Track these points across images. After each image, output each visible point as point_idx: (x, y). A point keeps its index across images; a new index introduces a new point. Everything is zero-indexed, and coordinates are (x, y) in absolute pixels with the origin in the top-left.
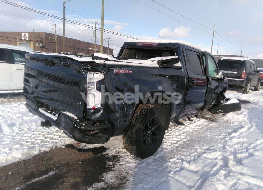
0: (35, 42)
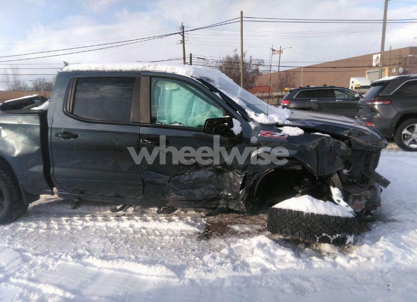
0: (391, 67)
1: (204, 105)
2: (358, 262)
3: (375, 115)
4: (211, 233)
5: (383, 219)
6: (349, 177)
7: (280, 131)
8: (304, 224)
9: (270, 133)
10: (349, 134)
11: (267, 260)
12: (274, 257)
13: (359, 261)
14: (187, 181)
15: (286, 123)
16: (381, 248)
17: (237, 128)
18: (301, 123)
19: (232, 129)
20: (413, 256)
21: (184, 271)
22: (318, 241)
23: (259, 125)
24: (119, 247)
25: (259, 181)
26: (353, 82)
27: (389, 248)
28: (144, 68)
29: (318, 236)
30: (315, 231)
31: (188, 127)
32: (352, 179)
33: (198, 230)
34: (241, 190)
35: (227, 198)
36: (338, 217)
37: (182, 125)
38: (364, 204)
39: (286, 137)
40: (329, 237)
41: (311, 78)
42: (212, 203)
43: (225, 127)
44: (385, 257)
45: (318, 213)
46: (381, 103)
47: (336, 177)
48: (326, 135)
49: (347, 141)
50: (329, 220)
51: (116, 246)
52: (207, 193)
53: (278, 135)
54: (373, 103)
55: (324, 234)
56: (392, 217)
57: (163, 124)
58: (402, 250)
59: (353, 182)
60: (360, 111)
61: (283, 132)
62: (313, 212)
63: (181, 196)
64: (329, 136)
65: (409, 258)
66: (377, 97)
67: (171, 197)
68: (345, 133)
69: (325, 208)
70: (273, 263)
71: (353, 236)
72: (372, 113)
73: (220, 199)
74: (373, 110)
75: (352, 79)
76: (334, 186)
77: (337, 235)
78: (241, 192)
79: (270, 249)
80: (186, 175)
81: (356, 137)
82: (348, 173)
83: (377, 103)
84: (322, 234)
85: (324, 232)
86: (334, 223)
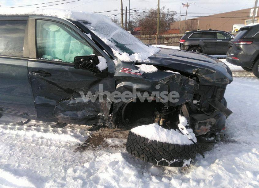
1: (79, 44)
2: (188, 186)
3: (241, 52)
4: (89, 145)
5: (226, 139)
6: (199, 107)
7: (137, 68)
8: (148, 150)
9: (128, 70)
10: (197, 72)
11: (114, 178)
12: (120, 175)
13: (190, 185)
14: (71, 104)
15: (145, 61)
16: (213, 171)
17: (102, 65)
18: (158, 61)
19: (97, 66)
20: (240, 180)
21: (45, 184)
22: (157, 164)
23: (121, 63)
24: (14, 154)
25: (124, 108)
26: (235, 28)
27: (220, 172)
28: (34, 12)
29: (158, 160)
30: (156, 156)
31: (66, 62)
32: (201, 108)
33: (80, 142)
34: (110, 114)
35: (102, 118)
36: (177, 145)
37: (61, 61)
38: (209, 128)
39: (142, 73)
40: (167, 161)
41: (207, 25)
42: (92, 121)
43: (90, 64)
44: (213, 183)
45: (160, 141)
46: (245, 43)
47: (184, 108)
48: (176, 73)
49: (195, 78)
50: (169, 147)
51: (13, 153)
52: (88, 114)
53: (135, 71)
54: (239, 43)
55: (163, 159)
56: (234, 138)
57: (47, 59)
58: (231, 174)
59: (200, 110)
60: (231, 49)
61: (139, 70)
62: (156, 139)
63: (67, 116)
64: (178, 73)
65: (236, 182)
66: (242, 39)
67: (59, 116)
68: (194, 71)
69: (167, 136)
70: (118, 181)
71: (190, 160)
72: (238, 51)
73: (99, 119)
74: (239, 49)
75: (234, 26)
76: (182, 115)
77: (175, 160)
78: (110, 115)
79: (119, 168)
80: (71, 100)
81: (203, 75)
82: (197, 103)
83: (242, 43)
84: (161, 159)
85: (163, 157)
86: (172, 150)
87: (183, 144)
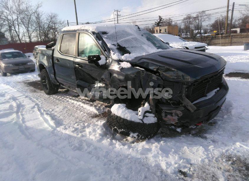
17: (102, 61)
19: (98, 62)
22: (113, 130)
29: (113, 127)
30: (112, 125)
32: (171, 100)
33: (98, 113)
36: (126, 120)
38: (176, 119)
40: (118, 129)
43: (94, 60)
48: (142, 69)
49: (158, 74)
50: (120, 120)
55: (116, 127)
61: (120, 65)
71: (137, 134)
76: (149, 103)
77: (122, 130)
84: (115, 127)
85: (116, 126)
86: (122, 122)
87: (131, 120)
